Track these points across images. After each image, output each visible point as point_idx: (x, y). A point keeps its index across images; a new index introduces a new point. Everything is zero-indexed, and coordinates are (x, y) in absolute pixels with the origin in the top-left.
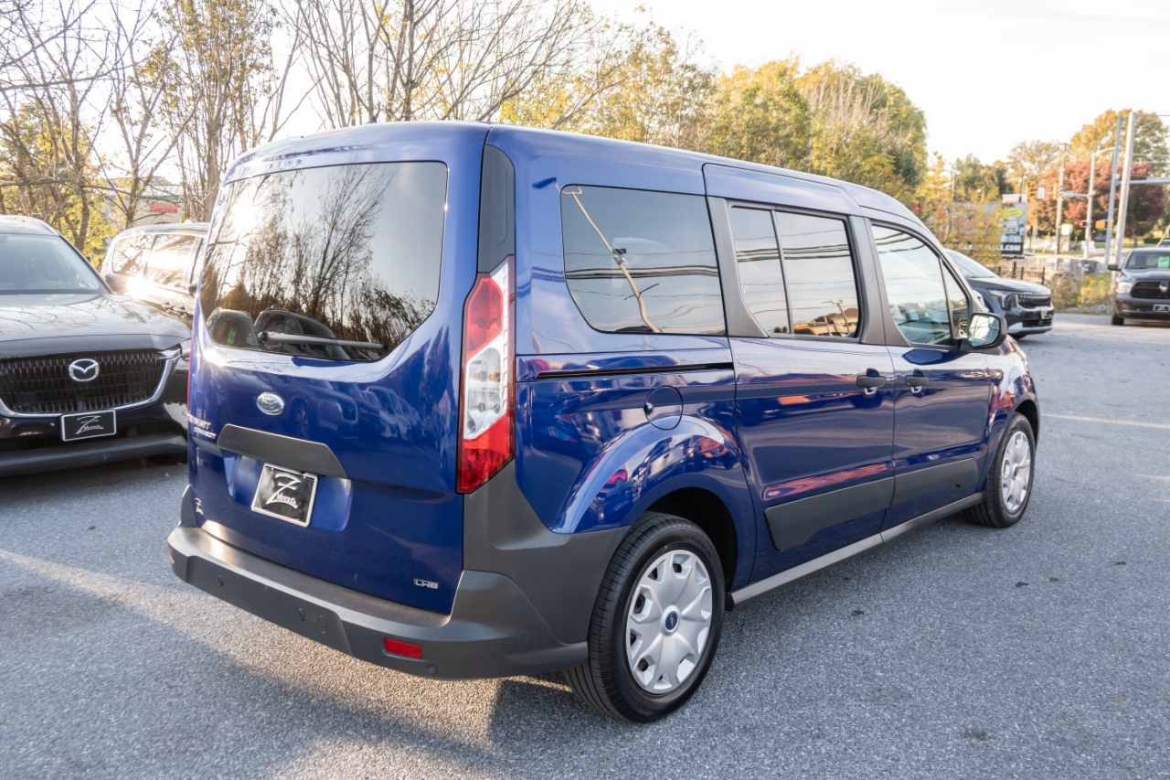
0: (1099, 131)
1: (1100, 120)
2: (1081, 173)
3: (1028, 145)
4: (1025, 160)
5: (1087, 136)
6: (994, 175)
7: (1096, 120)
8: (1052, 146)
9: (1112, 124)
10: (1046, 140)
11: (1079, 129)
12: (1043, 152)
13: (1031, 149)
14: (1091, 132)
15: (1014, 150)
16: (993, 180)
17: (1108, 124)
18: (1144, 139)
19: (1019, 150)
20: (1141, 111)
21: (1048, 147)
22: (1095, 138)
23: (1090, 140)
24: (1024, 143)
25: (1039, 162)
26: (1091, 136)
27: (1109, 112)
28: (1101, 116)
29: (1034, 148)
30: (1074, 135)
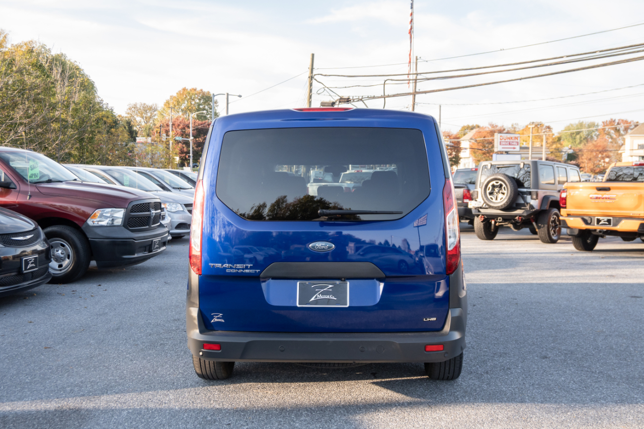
0: (180, 100)
1: (179, 93)
2: (179, 125)
3: (138, 106)
4: (137, 115)
5: (173, 103)
6: (125, 124)
7: (177, 93)
8: (153, 108)
9: (186, 96)
10: (149, 103)
11: (168, 98)
12: (148, 111)
13: (140, 109)
14: (176, 101)
15: (130, 109)
16: (125, 127)
17: (185, 96)
18: (205, 107)
19: (133, 109)
20: (202, 90)
21: (150, 108)
22: (178, 105)
23: (175, 106)
24: (135, 105)
25: (146, 118)
26: (175, 103)
27: (184, 89)
28: (180, 91)
29: (142, 108)
30: (165, 102)
